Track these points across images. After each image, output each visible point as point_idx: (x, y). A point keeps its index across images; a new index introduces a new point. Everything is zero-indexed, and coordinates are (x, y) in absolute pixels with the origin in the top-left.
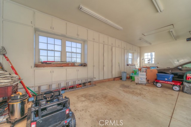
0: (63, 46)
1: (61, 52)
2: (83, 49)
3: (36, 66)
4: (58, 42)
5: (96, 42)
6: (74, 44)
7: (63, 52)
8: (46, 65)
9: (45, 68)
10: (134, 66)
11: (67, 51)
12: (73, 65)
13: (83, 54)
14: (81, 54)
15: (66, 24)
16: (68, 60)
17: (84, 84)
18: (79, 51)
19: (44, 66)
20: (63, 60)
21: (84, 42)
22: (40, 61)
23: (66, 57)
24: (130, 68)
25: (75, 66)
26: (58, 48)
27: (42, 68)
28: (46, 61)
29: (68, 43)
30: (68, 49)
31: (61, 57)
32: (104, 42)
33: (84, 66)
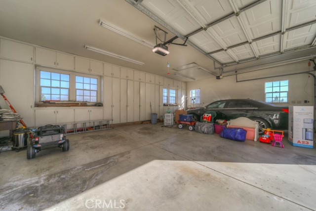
0: (72, 82)
1: (69, 89)
2: (99, 85)
3: (37, 105)
4: (66, 77)
5: (115, 78)
6: (87, 80)
7: (72, 89)
8: (48, 104)
9: (47, 108)
10: (177, 107)
11: (77, 88)
12: (84, 104)
13: (99, 92)
14: (97, 91)
15: (75, 58)
16: (79, 99)
17: (98, 127)
18: (94, 87)
19: (46, 106)
20: (71, 99)
21: (100, 78)
22: (42, 100)
23: (76, 95)
24: (169, 109)
25: (87, 106)
26: (65, 84)
27: (44, 108)
28: (50, 99)
29: (79, 79)
30: (78, 86)
31: (69, 95)
32: (127, 77)
33: (99, 106)
